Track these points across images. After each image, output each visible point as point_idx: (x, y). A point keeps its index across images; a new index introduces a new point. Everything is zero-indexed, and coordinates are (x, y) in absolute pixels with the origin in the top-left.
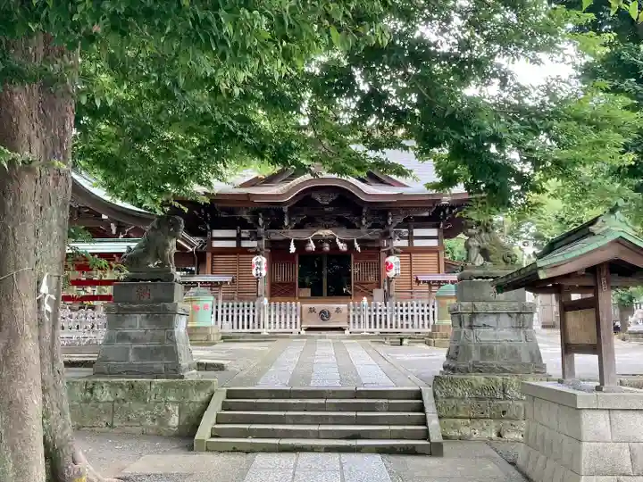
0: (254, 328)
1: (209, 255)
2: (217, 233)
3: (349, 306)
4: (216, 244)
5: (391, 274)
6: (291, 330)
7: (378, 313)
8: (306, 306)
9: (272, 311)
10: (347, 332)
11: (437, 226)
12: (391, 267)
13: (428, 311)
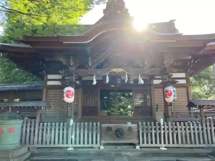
0: (63, 143)
1: (45, 90)
2: (50, 77)
3: (138, 126)
4: (50, 83)
5: (170, 99)
6: (92, 146)
7: (162, 132)
8: (104, 125)
9: (78, 129)
10: (138, 147)
11: (185, 71)
12: (170, 94)
13: (202, 129)
